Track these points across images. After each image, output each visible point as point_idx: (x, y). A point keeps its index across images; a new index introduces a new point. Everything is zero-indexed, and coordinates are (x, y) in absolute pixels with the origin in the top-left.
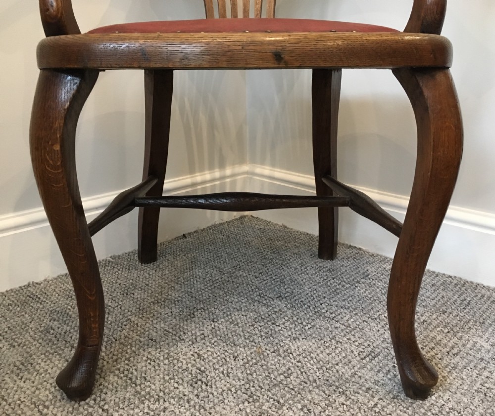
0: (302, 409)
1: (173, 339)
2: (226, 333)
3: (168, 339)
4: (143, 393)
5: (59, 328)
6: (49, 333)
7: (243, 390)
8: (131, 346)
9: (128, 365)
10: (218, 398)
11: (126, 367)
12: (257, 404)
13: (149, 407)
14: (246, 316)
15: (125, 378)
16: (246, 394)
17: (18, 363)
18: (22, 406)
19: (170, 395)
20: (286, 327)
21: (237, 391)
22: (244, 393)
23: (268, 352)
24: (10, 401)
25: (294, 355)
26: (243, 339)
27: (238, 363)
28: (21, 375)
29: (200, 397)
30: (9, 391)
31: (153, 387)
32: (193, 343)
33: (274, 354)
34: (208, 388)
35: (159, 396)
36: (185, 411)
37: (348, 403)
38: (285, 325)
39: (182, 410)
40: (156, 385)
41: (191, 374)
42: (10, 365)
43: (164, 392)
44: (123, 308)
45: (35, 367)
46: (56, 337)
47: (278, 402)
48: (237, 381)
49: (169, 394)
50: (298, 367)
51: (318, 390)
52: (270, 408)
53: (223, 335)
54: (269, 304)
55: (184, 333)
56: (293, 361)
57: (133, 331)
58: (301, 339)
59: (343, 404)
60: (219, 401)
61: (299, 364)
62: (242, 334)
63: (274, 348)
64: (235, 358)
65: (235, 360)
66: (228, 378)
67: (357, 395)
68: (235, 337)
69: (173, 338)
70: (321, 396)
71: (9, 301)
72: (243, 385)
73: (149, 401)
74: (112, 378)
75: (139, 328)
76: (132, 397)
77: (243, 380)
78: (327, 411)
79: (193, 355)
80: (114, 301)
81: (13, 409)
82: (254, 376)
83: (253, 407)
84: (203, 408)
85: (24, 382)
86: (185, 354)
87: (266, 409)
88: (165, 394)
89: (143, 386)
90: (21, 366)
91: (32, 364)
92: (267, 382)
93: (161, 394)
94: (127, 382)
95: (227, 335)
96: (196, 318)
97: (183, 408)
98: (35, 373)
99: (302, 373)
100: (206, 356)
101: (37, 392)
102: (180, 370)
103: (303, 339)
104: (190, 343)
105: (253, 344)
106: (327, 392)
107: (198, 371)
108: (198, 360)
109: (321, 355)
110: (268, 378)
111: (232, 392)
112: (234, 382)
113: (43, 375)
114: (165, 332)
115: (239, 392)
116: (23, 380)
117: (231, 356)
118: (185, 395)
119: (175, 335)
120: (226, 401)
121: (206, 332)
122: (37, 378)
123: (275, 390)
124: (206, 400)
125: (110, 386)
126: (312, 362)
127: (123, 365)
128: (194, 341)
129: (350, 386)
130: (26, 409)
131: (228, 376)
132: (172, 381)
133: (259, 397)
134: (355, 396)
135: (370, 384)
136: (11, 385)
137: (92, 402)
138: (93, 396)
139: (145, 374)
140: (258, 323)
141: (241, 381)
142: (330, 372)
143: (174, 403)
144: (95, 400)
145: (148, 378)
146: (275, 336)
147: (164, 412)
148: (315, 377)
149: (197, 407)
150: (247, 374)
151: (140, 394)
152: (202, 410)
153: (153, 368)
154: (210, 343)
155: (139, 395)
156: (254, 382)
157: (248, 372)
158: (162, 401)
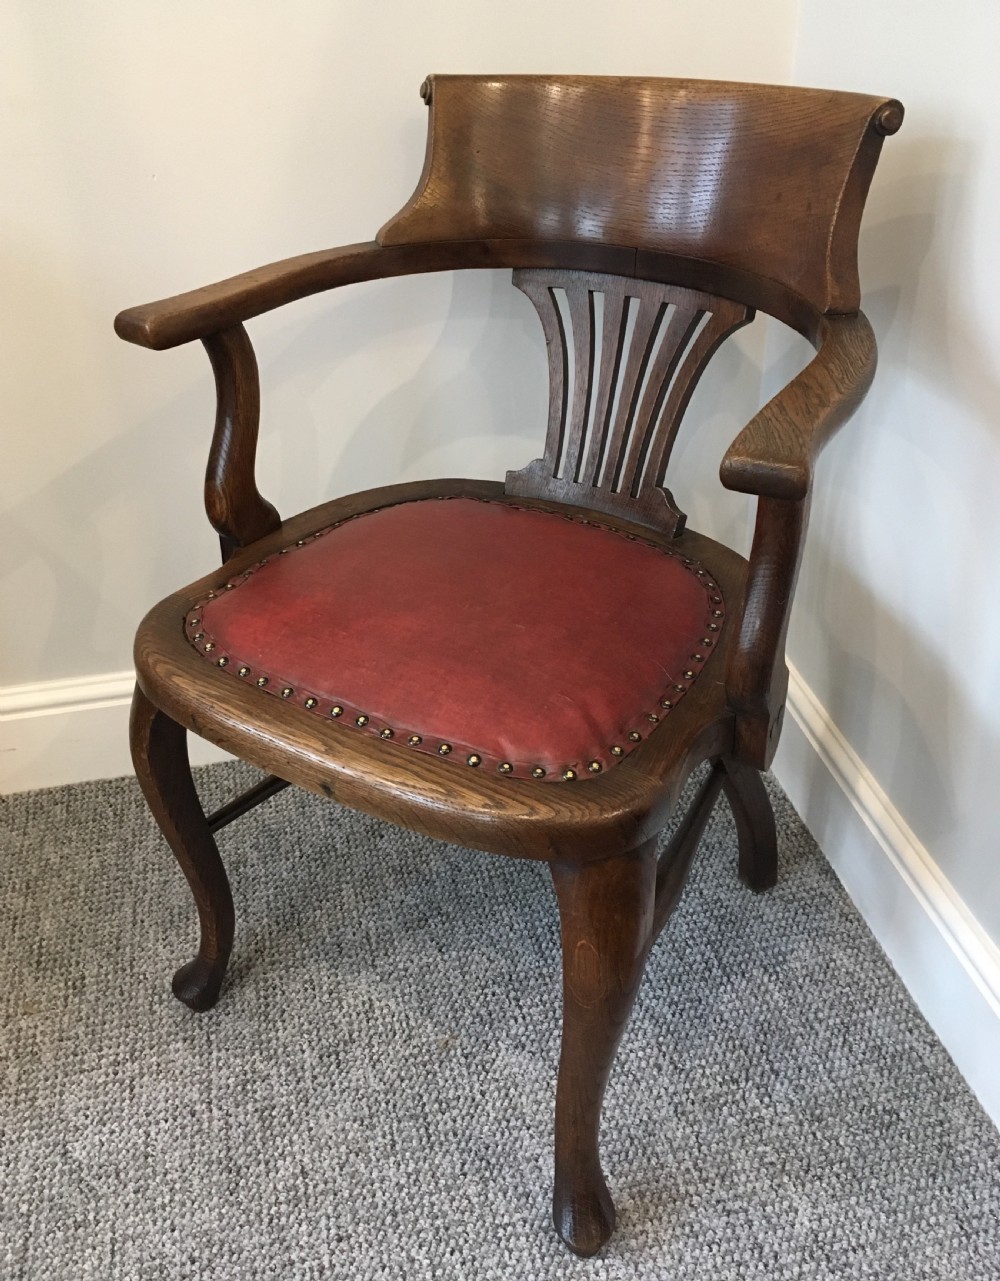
0: (409, 1175)
1: (364, 958)
2: (436, 984)
3: (357, 955)
4: (263, 1037)
5: (252, 866)
6: (237, 871)
7: (372, 1099)
8: (307, 945)
9: (281, 979)
10: (335, 1094)
11: (277, 982)
12: (368, 1133)
13: (254, 1063)
14: (492, 962)
15: (262, 1000)
16: (370, 1108)
17: (176, 911)
18: (141, 985)
19: (288, 1059)
20: (530, 1014)
21: (363, 1097)
22: (368, 1106)
23: (459, 1051)
24: (136, 970)
25: (489, 1077)
26: (448, 1008)
27: (402, 1050)
28: (168, 933)
29: (316, 1082)
30: (142, 954)
31: (280, 1033)
32: (381, 980)
33: (463, 1060)
34: (337, 1071)
35: (275, 1052)
36: (285, 1093)
37: (475, 1200)
38: (531, 1011)
39: (282, 1090)
40: (287, 1032)
41: (335, 1037)
42: (167, 909)
43: (286, 1048)
44: (348, 862)
45: (188, 927)
46: (239, 883)
47: (393, 1146)
48: (377, 1080)
49: (288, 1056)
50: (473, 1100)
51: (458, 1156)
52: (377, 1149)
53: (428, 986)
54: (547, 952)
55: (386, 954)
56: (477, 1085)
57: (329, 916)
58: (527, 1049)
59: (468, 1198)
60: (332, 1101)
61: (479, 1097)
62: (456, 995)
63: (473, 1047)
64: (410, 1037)
65: (405, 1041)
66: (370, 1068)
67: (500, 1194)
68: (440, 999)
69: (366, 956)
70: (453, 1168)
71: (231, 781)
72: (378, 1092)
73: (261, 1054)
74: (250, 993)
75: (339, 915)
76: (248, 1036)
77: (385, 1084)
78: (437, 1196)
79: (364, 1003)
80: (348, 842)
81: (132, 985)
82: (404, 1085)
83: (359, 1134)
84: (307, 1102)
85: (164, 947)
86: (356, 997)
87: (372, 1146)
88: (284, 1052)
89: (271, 1025)
90: (176, 918)
91: (188, 920)
92: (409, 1103)
93: (280, 1050)
94: (260, 1007)
95: (436, 988)
96: (423, 932)
97: (286, 1087)
98: (183, 937)
99: (468, 1114)
100: (377, 1012)
101: (167, 970)
102: (329, 1022)
103: (529, 1052)
104: (378, 978)
105: (453, 1024)
106: (466, 1167)
107: (347, 1037)
108: (362, 1016)
109: (524, 1098)
110: (418, 1098)
111: (357, 1094)
112: (372, 1080)
113: (188, 945)
114: (365, 940)
115: (365, 1100)
116: (166, 942)
117: (407, 1032)
118: (302, 1068)
119: (372, 952)
120: (338, 1107)
121: (413, 969)
122: (180, 947)
123: (407, 1124)
124: (319, 1089)
125: (238, 1007)
126: (498, 1104)
127: (275, 976)
128: (386, 977)
129: (507, 1176)
130: (142, 992)
131: (374, 1067)
132: (306, 1036)
133: (379, 1122)
134: (495, 1194)
135: (537, 1188)
136: (150, 945)
137: (206, 1020)
138: (213, 1011)
139: (288, 1006)
140: (496, 986)
141: (382, 1083)
142: (507, 1134)
143: (283, 1073)
144: (210, 1018)
145: (286, 1015)
146: (496, 1024)
147: (263, 1081)
148: (477, 1132)
149: (301, 1096)
150: (399, 1075)
151: (260, 1036)
152: (302, 1104)
153: (302, 1001)
154: (402, 991)
155: (257, 1038)
156: (394, 1094)
157: (403, 1074)
158: (273, 1062)
